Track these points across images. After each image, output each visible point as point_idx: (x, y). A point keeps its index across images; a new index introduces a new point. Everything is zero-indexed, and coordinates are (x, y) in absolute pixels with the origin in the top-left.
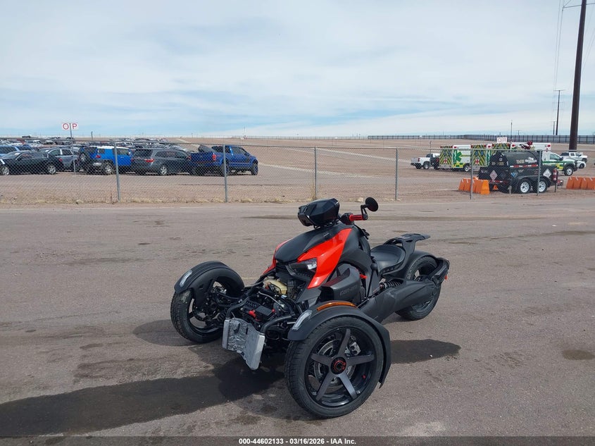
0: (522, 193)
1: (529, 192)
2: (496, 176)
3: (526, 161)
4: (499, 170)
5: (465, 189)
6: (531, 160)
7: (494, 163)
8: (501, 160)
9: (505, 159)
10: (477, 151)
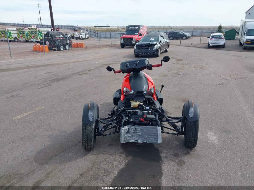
0: (61, 50)
1: (64, 50)
2: (49, 43)
3: (60, 36)
4: (50, 41)
5: (36, 50)
6: (61, 36)
7: (46, 38)
8: (49, 36)
9: (51, 35)
10: (20, 31)
